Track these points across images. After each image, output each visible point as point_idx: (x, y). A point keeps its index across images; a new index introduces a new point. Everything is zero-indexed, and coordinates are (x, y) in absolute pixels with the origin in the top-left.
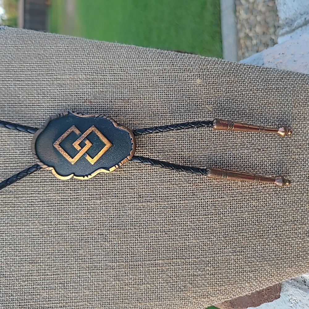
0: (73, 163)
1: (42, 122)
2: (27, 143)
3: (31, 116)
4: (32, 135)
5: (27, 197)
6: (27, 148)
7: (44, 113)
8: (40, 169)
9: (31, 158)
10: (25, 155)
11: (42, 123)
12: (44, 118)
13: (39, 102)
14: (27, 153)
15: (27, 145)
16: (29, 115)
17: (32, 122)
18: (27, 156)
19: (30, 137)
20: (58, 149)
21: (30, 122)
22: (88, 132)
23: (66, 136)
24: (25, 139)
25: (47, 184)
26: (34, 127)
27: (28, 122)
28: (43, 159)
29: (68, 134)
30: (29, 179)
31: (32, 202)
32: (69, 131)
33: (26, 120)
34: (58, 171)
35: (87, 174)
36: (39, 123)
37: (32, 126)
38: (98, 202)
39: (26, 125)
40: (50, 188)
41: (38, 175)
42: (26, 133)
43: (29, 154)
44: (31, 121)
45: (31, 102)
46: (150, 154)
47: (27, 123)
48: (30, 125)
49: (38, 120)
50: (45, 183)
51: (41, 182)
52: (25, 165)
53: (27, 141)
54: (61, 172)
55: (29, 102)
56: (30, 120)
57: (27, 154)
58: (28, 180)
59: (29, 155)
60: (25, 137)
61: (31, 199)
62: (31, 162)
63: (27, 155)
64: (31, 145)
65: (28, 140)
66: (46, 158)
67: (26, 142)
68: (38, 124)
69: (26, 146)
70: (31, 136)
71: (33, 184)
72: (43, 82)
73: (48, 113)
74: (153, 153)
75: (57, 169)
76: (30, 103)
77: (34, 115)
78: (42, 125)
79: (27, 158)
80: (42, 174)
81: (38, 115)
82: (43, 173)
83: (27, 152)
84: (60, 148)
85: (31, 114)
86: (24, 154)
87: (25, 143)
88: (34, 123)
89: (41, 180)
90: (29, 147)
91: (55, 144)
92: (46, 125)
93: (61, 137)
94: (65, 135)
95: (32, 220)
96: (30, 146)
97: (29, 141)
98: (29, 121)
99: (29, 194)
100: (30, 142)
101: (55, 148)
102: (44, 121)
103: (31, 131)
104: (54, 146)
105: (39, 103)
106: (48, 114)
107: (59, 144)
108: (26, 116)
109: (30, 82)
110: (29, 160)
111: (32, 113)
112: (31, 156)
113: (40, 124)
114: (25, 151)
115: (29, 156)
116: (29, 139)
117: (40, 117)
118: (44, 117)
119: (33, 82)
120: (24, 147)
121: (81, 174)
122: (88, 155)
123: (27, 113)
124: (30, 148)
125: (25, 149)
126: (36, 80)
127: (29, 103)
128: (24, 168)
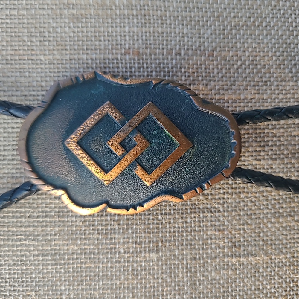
0: (106, 183)
1: (39, 93)
2: (9, 137)
3: (16, 82)
4: (19, 120)
5: (13, 246)
6: (10, 147)
7: (43, 75)
8: (36, 191)
9: (17, 169)
10: (6, 162)
11: (38, 95)
12: (42, 87)
13: (33, 52)
14: (10, 158)
15: (9, 141)
16: (13, 79)
17: (19, 93)
18: (9, 164)
19: (14, 126)
20: (75, 152)
21: (14, 93)
22: (140, 116)
23: (92, 124)
24: (5, 128)
25: (51, 219)
26: (24, 103)
27: (10, 93)
28: (43, 172)
29: (98, 120)
30: (14, 210)
31: (22, 256)
32: (98, 114)
33: (6, 89)
34: (75, 197)
35: (135, 202)
36: (34, 96)
37: (19, 103)
38: (154, 256)
39: (6, 99)
40: (57, 229)
41: (33, 203)
42: (6, 117)
43: (13, 160)
44: (17, 91)
45: (17, 52)
46: (254, 163)
47: (9, 96)
48: (14, 100)
49: (31, 89)
50: (48, 219)
51: (38, 217)
52: (6, 181)
53: (9, 133)
54: (81, 199)
55: (12, 52)
56: (14, 89)
57: (9, 160)
58: (13, 212)
59: (15, 162)
60: (6, 126)
61: (21, 251)
62: (18, 175)
63: (10, 162)
64: (17, 141)
65: (10, 130)
66: (51, 171)
67: (6, 135)
68: (31, 98)
69: (7, 143)
70: (17, 123)
71: (23, 220)
72: (41, 12)
73: (52, 74)
74: (260, 160)
75: (72, 193)
76: (16, 55)
77: (22, 79)
78: (38, 100)
79: (10, 167)
80: (40, 201)
81: (31, 79)
82: (42, 199)
83: (9, 155)
84: (81, 152)
85: (16, 76)
86: (4, 160)
87: (4, 137)
88: (22, 96)
89: (39, 212)
90: (13, 145)
91: (68, 143)
92: (48, 99)
93: (82, 127)
94: (90, 122)
95: (23, 291)
96: (15, 143)
97: (13, 132)
98: (13, 91)
99: (16, 240)
100: (15, 135)
101: (68, 150)
102: (44, 93)
103: (17, 113)
104: (68, 145)
105: (32, 55)
106: (50, 77)
107: (78, 143)
108: (8, 82)
109: (15, 12)
110: (14, 171)
111: (18, 74)
112: (17, 164)
113: (35, 98)
114: (6, 153)
115: (13, 164)
116: (13, 128)
117: (35, 84)
118: (43, 84)
119: (21, 12)
120: (4, 146)
121: (121, 203)
122: (138, 167)
123: (9, 74)
124: (16, 147)
125: (4, 150)
126: (27, 7)
127: (12, 55)
128: (4, 188)
